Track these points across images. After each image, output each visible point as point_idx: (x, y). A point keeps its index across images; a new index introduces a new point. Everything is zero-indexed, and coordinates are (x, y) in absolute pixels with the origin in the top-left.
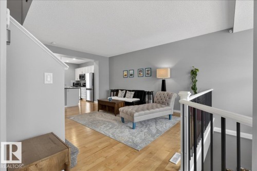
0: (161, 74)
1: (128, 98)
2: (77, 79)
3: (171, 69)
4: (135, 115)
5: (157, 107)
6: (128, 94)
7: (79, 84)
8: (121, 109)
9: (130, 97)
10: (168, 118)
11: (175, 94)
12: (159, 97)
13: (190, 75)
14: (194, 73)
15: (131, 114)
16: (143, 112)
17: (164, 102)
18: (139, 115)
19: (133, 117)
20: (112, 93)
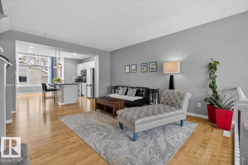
0: (168, 69)
1: (129, 96)
2: (79, 74)
3: (181, 63)
4: (137, 122)
5: (166, 111)
6: (130, 91)
7: (80, 80)
8: (119, 112)
9: (132, 95)
10: (180, 123)
11: (189, 93)
12: (166, 97)
13: (206, 69)
14: (212, 67)
15: (131, 120)
16: (147, 119)
17: (174, 104)
18: (143, 123)
19: (134, 125)
20: (113, 90)
